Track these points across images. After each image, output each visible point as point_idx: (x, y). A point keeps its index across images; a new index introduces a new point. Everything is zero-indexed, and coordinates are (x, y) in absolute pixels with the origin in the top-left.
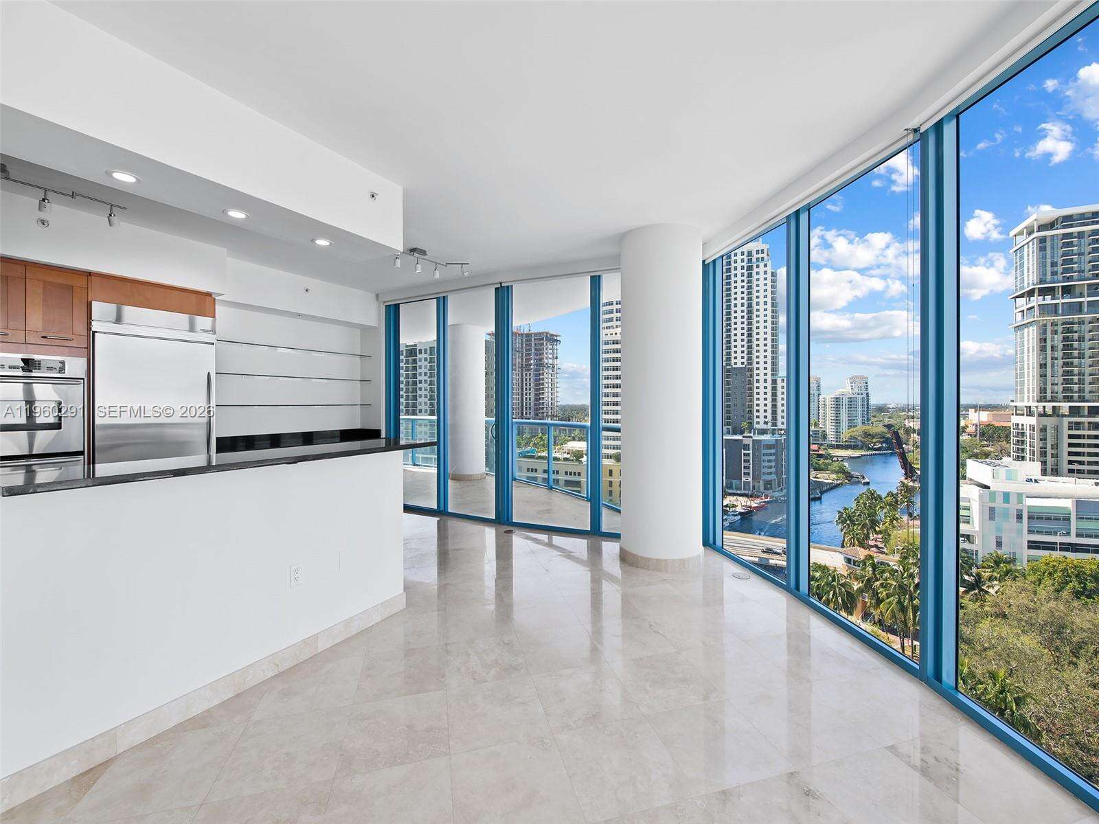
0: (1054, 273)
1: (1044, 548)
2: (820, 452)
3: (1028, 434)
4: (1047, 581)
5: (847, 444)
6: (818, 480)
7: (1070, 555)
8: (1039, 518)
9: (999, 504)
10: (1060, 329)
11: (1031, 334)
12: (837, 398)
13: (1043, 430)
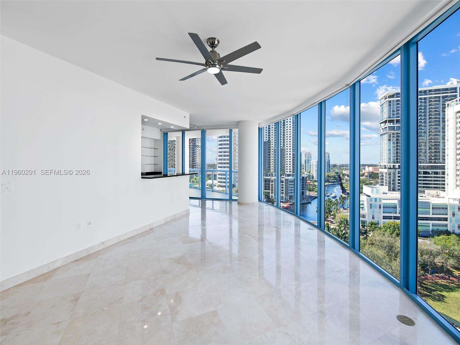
0: (393, 114)
1: (389, 219)
2: (311, 184)
3: (385, 176)
4: (388, 230)
6: (310, 195)
7: (396, 221)
8: (387, 207)
9: (373, 202)
10: (395, 136)
11: (386, 137)
13: (390, 174)
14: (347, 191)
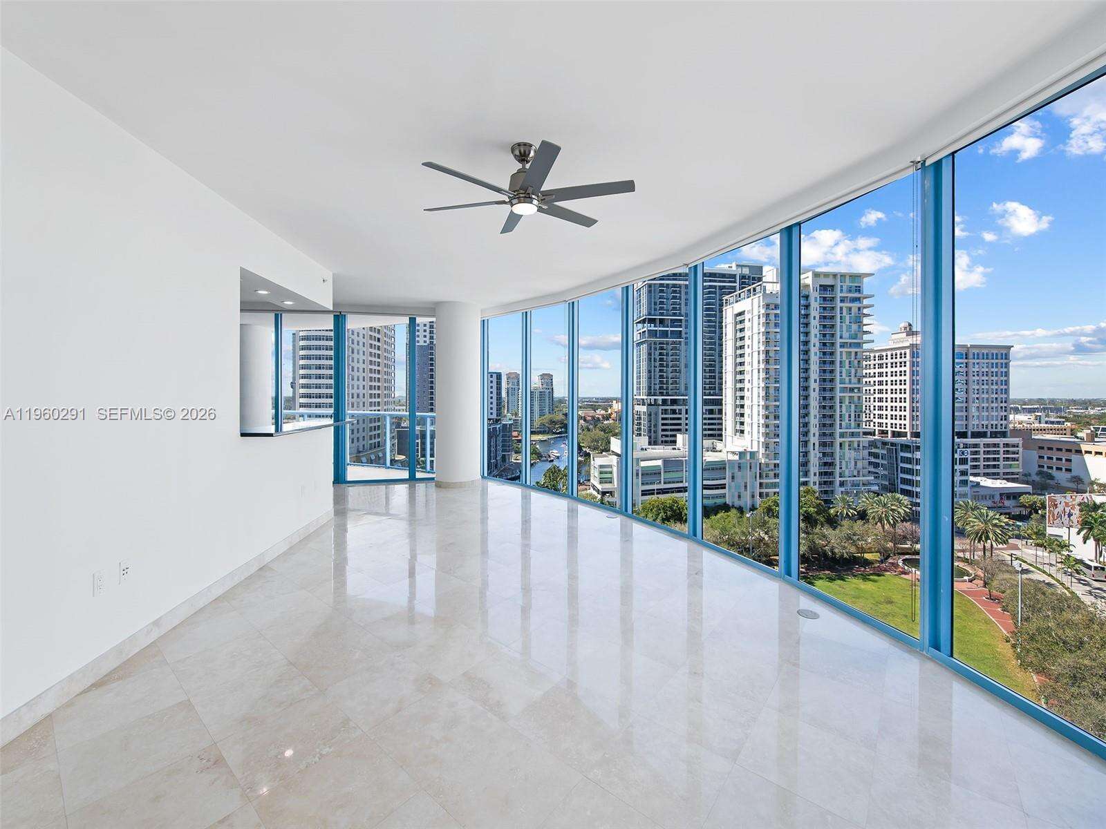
0: (655, 310)
1: (649, 494)
3: (643, 418)
4: (650, 515)
6: (518, 461)
7: (662, 497)
8: (647, 474)
10: (658, 346)
11: (644, 349)
13: (650, 415)
14: (584, 449)
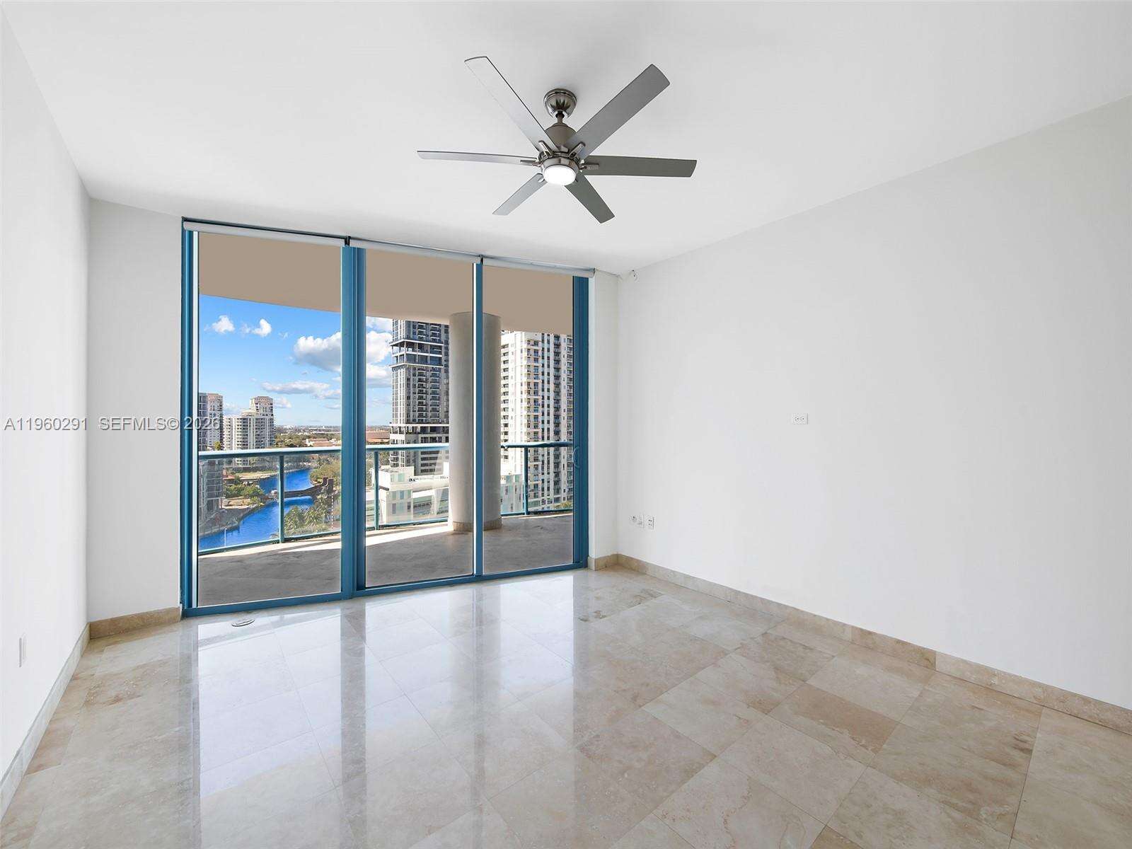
2: (230, 478)
5: (254, 466)
9: (397, 500)
10: (417, 372)
11: (402, 374)
12: (244, 419)
